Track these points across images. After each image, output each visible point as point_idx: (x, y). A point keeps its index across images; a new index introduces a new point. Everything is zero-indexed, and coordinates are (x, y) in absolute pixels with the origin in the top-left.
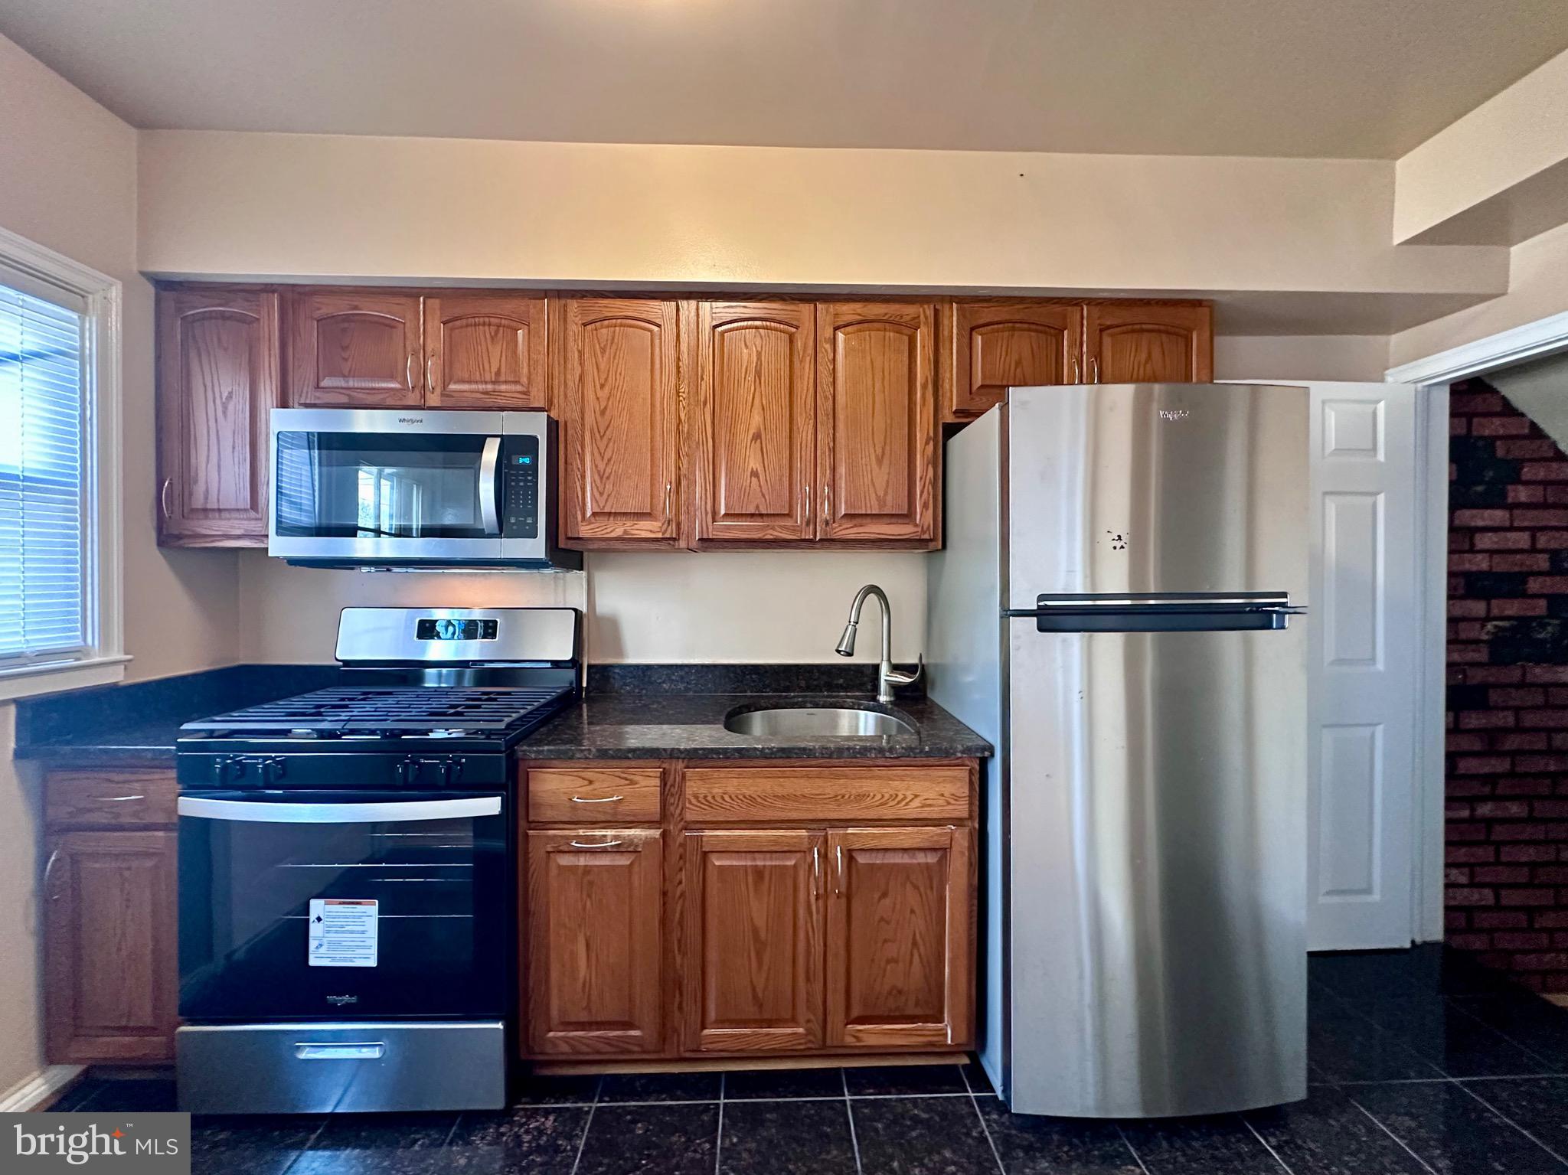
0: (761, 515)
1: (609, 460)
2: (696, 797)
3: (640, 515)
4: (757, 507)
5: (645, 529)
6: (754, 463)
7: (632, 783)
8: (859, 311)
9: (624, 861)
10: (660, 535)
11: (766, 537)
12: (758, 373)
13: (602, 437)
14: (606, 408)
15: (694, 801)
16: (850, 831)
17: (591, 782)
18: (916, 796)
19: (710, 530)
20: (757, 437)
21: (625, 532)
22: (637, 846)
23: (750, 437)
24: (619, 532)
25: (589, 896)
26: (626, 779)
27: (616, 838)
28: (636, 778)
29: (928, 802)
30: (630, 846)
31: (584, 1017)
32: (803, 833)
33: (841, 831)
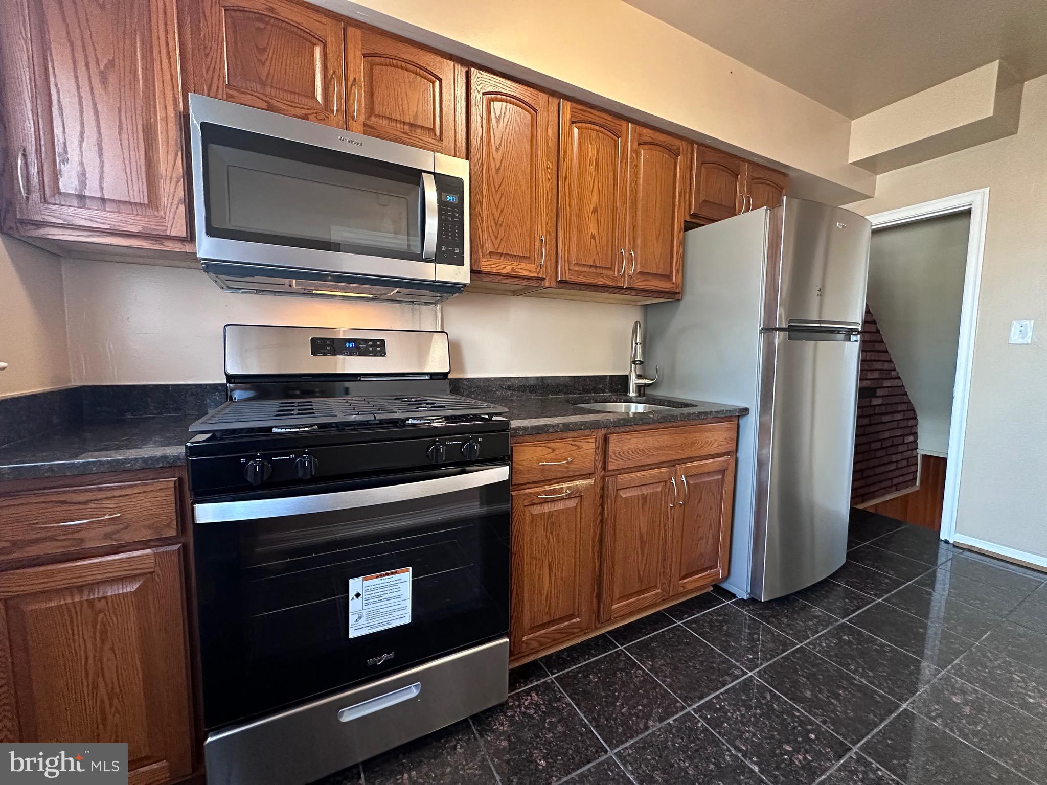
0: (596, 267)
1: (502, 211)
2: (614, 453)
3: (522, 258)
4: (594, 260)
5: (525, 269)
6: (593, 230)
7: (579, 447)
8: (651, 135)
9: (572, 503)
10: (535, 275)
11: (599, 283)
12: (597, 164)
13: (497, 191)
14: (499, 169)
15: (613, 456)
16: (688, 465)
17: (554, 450)
18: (716, 440)
19: (567, 274)
20: (595, 210)
21: (513, 270)
22: (581, 492)
23: (591, 210)
24: (508, 270)
25: (551, 533)
26: (575, 445)
27: (568, 488)
28: (581, 444)
29: (720, 443)
30: (577, 492)
31: (546, 619)
32: (666, 469)
33: (683, 466)
